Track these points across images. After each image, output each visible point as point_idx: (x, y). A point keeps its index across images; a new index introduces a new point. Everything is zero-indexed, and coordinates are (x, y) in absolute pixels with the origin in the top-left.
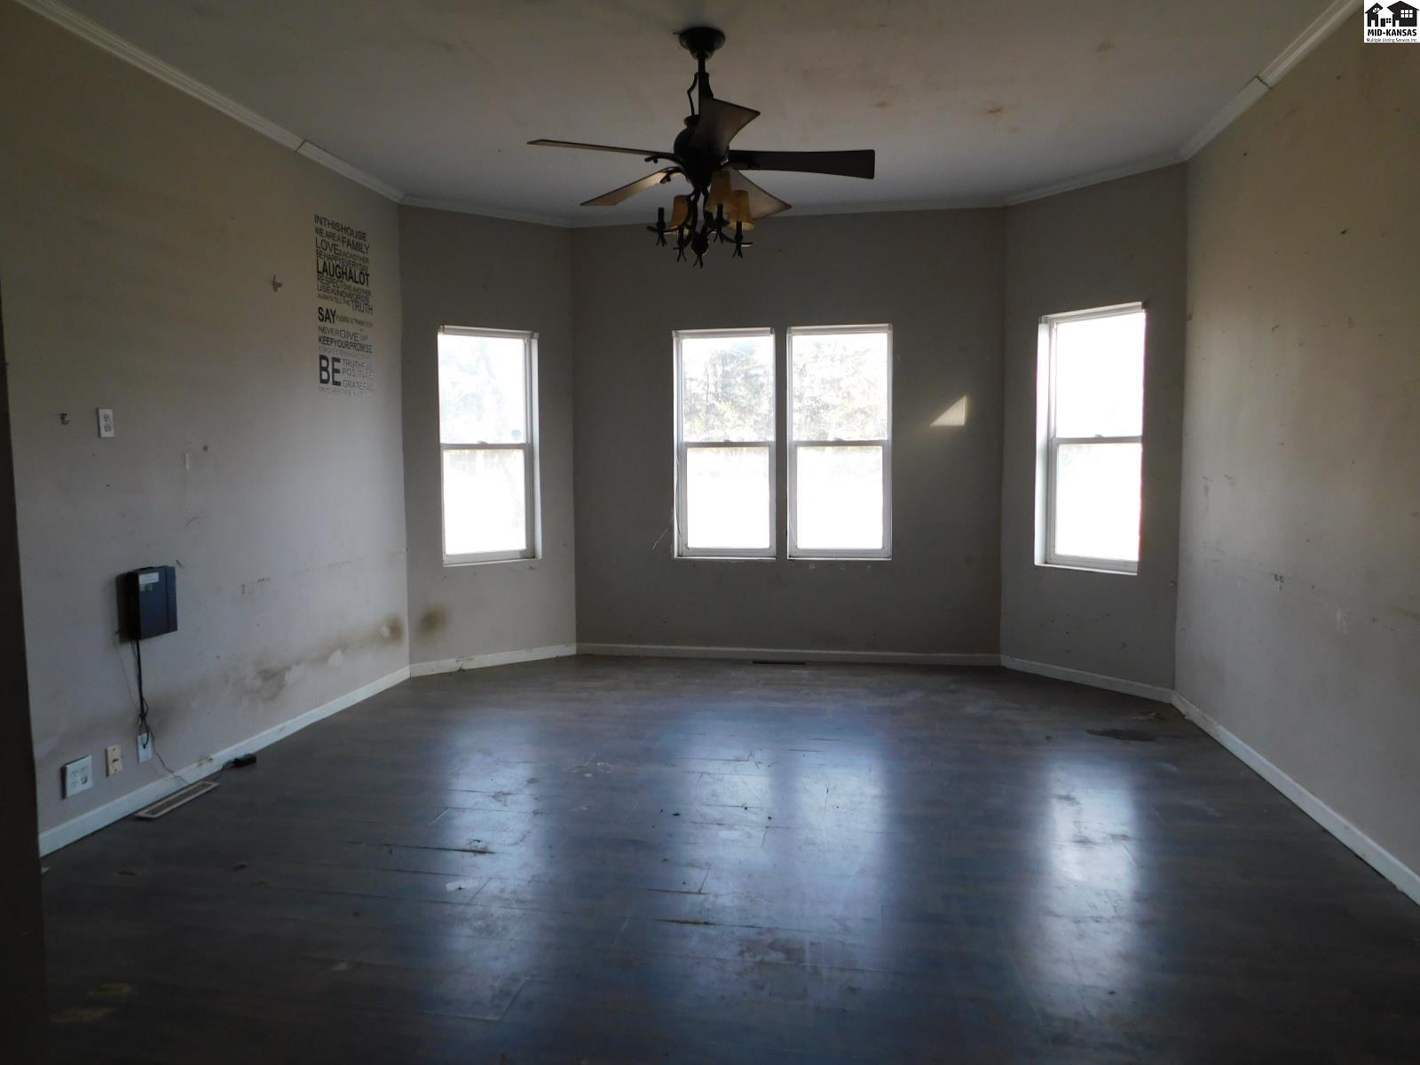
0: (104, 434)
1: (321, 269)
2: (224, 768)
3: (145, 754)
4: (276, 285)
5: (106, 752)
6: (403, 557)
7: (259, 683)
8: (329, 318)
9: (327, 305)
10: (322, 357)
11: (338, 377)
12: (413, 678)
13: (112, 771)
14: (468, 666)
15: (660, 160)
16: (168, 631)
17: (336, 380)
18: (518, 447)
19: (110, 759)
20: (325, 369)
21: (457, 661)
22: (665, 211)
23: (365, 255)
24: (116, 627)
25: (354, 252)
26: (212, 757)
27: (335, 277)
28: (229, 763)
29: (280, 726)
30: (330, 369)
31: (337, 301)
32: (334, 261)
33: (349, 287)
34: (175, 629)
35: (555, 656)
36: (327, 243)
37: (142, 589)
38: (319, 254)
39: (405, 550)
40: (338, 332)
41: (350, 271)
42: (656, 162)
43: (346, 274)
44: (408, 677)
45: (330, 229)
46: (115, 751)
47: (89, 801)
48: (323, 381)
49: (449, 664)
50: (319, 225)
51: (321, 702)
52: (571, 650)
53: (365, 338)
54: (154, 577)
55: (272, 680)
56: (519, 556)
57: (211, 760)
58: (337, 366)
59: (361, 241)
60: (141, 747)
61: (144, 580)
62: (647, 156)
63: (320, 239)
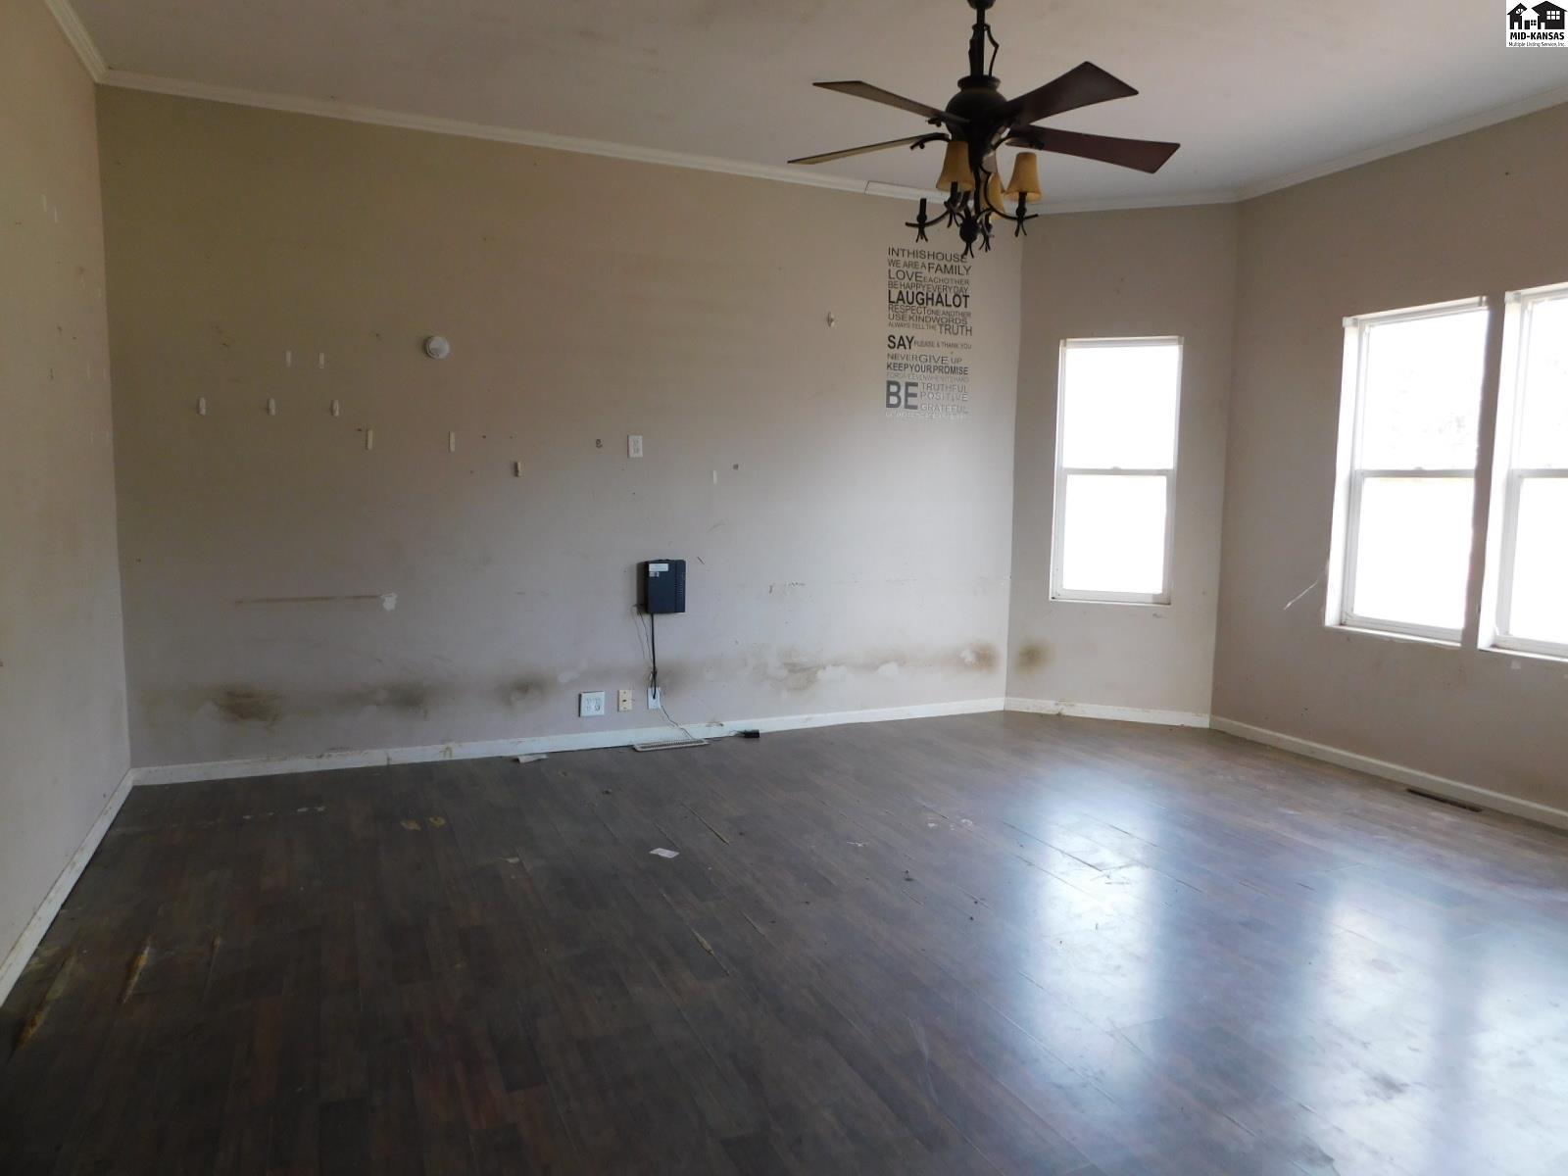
0: (632, 454)
1: (894, 298)
2: (735, 736)
3: (654, 704)
4: (830, 321)
5: (618, 692)
6: (1006, 584)
7: (784, 673)
8: (904, 345)
9: (898, 333)
10: (890, 383)
11: (912, 401)
12: (1007, 712)
13: (621, 708)
14: (1067, 711)
15: (927, 144)
16: (676, 611)
17: (909, 403)
18: (1160, 473)
19: (621, 699)
20: (896, 394)
21: (1056, 704)
22: (928, 201)
23: (965, 277)
24: (634, 600)
25: (946, 276)
26: (724, 723)
27: (915, 303)
28: (741, 733)
29: (806, 716)
30: (902, 394)
31: (916, 326)
32: (914, 289)
33: (937, 313)
34: (683, 610)
35: (1179, 724)
36: (905, 274)
37: (651, 575)
38: (892, 285)
39: (1008, 577)
40: (914, 357)
41: (939, 295)
42: (922, 147)
43: (932, 299)
44: (1001, 709)
45: (906, 259)
46: (627, 694)
47: (599, 724)
48: (889, 405)
49: (1047, 706)
50: (894, 257)
51: (863, 707)
52: (1203, 721)
53: (958, 360)
54: (665, 567)
55: (801, 675)
56: (1150, 600)
57: (722, 725)
58: (911, 390)
59: (960, 263)
60: (651, 698)
61: (653, 568)
62: (911, 145)
63: (894, 270)
